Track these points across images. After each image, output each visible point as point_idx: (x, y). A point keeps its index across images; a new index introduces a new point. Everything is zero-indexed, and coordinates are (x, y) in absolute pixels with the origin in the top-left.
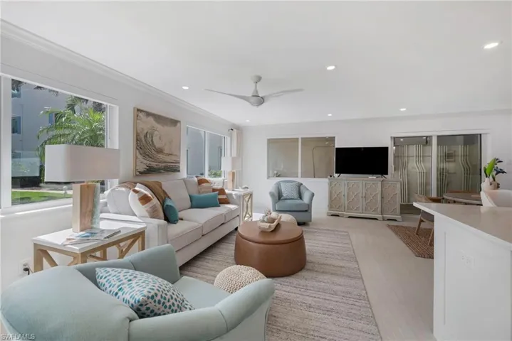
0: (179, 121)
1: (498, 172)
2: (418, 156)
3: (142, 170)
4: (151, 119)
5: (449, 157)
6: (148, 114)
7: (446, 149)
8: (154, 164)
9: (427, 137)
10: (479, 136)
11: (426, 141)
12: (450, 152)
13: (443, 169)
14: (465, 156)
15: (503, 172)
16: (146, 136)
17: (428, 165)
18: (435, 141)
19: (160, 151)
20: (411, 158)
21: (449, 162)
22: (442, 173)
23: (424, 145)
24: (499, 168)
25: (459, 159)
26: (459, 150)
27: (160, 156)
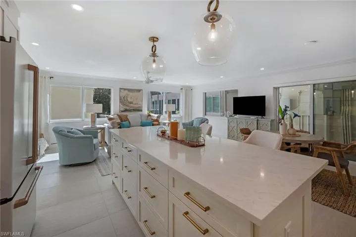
0: (142, 90)
3: (122, 110)
4: (126, 91)
6: (125, 89)
8: (128, 108)
16: (124, 98)
19: (131, 103)
27: (131, 105)
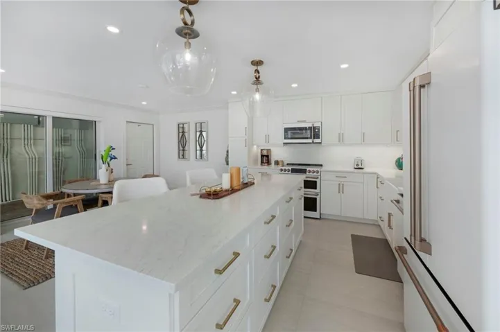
1: (112, 159)
2: (27, 139)
5: (64, 140)
7: (61, 132)
9: (39, 116)
10: (94, 123)
11: (39, 121)
12: (66, 136)
13: (59, 153)
14: (81, 140)
15: (115, 158)
17: (41, 149)
18: (49, 123)
20: (16, 141)
21: (64, 145)
22: (57, 158)
23: (35, 126)
24: (113, 154)
25: (76, 144)
26: (75, 134)
